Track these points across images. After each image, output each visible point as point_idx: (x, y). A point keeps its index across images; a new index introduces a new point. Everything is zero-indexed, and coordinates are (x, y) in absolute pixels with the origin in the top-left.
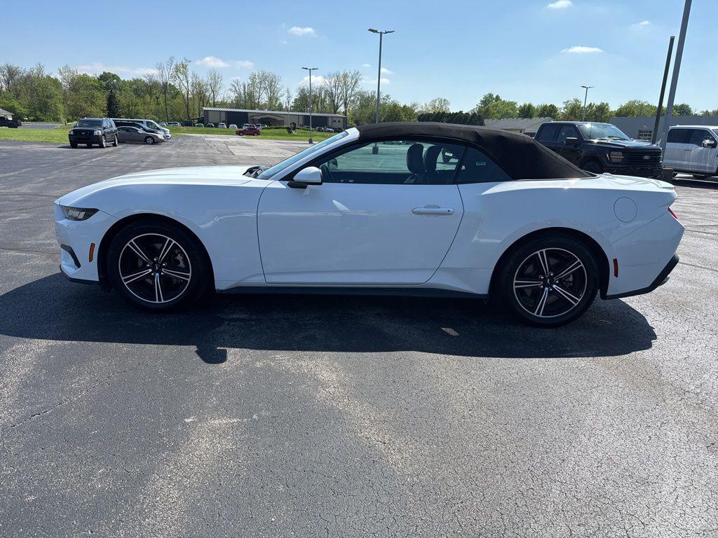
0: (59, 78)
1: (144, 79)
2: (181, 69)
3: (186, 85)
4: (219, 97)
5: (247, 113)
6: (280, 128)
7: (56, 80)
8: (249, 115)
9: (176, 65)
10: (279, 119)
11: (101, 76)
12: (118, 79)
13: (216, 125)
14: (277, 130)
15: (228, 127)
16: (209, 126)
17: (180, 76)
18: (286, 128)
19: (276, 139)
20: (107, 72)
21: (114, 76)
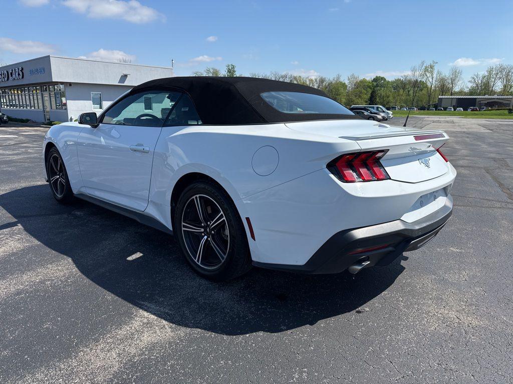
0: (347, 82)
1: (402, 78)
2: (430, 69)
3: (431, 80)
4: (457, 87)
5: (476, 98)
6: (501, 109)
7: (344, 83)
8: (477, 100)
9: (426, 67)
10: (505, 102)
11: (374, 79)
12: (385, 79)
13: (445, 109)
14: (498, 111)
15: (455, 110)
16: (439, 110)
17: (427, 74)
18: (507, 109)
19: (486, 118)
20: (378, 76)
21: (383, 79)
